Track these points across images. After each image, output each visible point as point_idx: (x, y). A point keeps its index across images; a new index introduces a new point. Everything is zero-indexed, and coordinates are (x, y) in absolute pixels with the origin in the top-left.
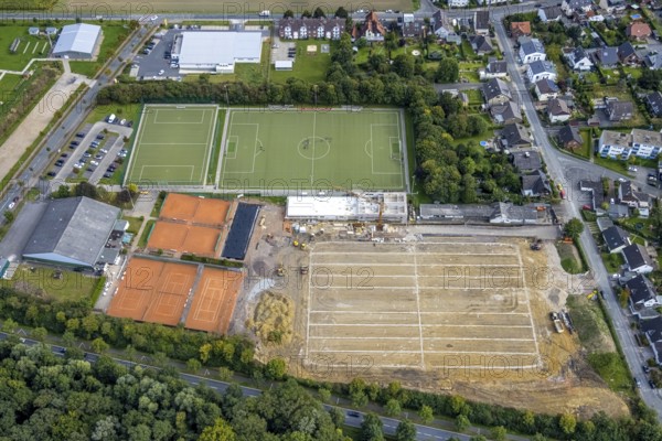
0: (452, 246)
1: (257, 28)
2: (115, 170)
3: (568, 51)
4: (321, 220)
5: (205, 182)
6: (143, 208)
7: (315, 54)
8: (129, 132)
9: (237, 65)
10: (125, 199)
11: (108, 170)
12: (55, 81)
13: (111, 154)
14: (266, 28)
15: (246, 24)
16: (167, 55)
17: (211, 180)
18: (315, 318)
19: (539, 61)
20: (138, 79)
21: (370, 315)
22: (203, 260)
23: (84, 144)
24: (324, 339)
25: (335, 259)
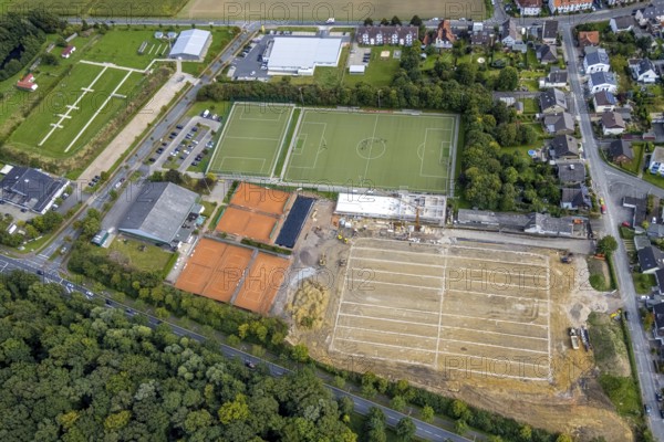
0: (483, 252)
1: (340, 34)
2: (202, 160)
3: (634, 62)
4: (366, 217)
5: (272, 174)
6: (217, 195)
7: (387, 59)
8: (217, 126)
9: (317, 68)
10: (204, 186)
11: (196, 159)
12: (167, 79)
13: (201, 144)
14: (348, 34)
15: (331, 31)
16: (260, 58)
17: (277, 173)
18: (345, 308)
19: (602, 73)
20: (233, 79)
21: (395, 311)
22: (259, 245)
23: (181, 135)
24: (350, 329)
25: (373, 255)
